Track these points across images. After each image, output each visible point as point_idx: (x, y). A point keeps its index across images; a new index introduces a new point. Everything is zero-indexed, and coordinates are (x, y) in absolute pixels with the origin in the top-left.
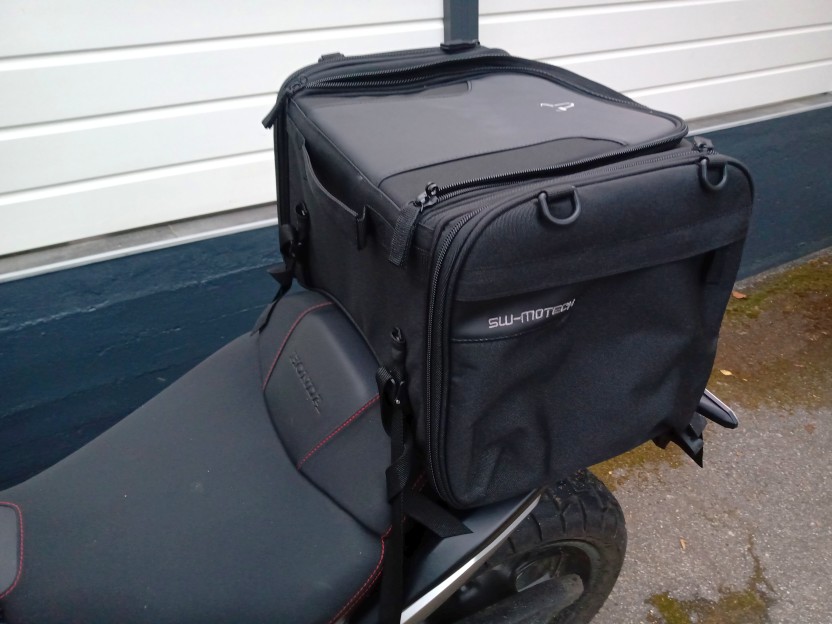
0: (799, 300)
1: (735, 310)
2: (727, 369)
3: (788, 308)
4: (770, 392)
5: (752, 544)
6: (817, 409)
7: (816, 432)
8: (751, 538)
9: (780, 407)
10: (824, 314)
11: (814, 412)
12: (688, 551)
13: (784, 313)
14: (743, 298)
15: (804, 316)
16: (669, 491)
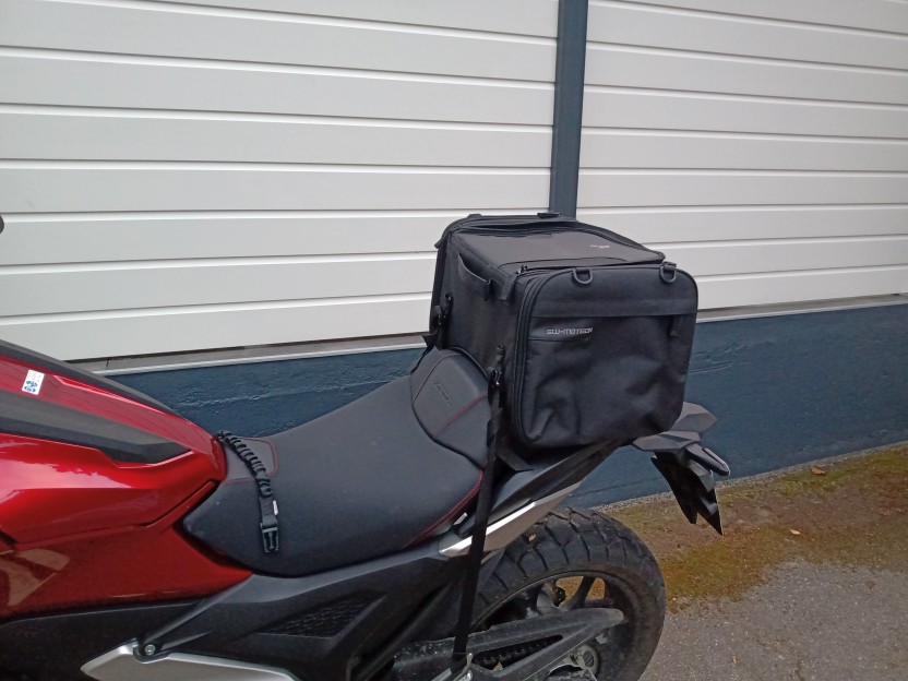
0: (877, 480)
1: (813, 483)
2: (796, 529)
3: (866, 486)
4: (836, 552)
5: (800, 667)
6: (880, 570)
7: (876, 587)
8: (799, 663)
9: (843, 565)
10: (900, 495)
11: (877, 573)
12: (738, 665)
13: (861, 489)
14: (821, 474)
15: (881, 494)
16: (727, 618)
